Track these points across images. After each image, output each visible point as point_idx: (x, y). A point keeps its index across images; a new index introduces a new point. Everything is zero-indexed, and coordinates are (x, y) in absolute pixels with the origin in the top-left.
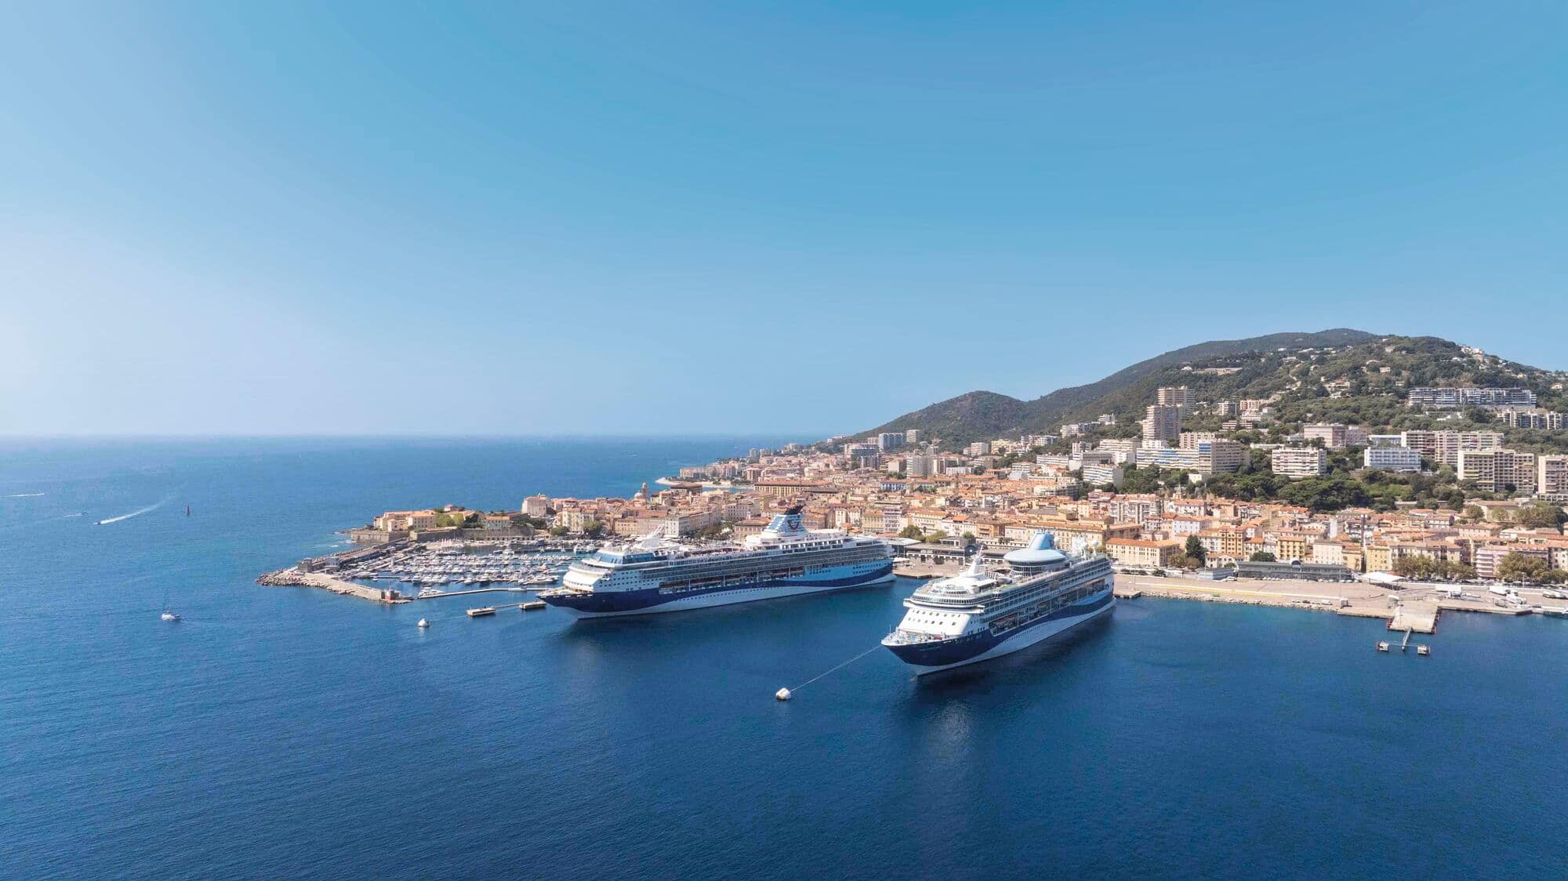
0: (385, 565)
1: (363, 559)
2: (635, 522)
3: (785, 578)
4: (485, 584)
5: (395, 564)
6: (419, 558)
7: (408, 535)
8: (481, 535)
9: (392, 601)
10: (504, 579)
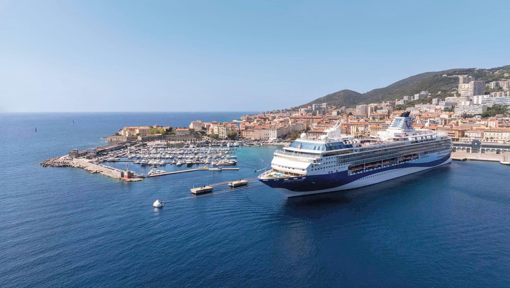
0: (124, 153)
1: (112, 150)
2: (253, 131)
3: (410, 161)
4: (190, 165)
5: (130, 153)
6: (144, 149)
7: (137, 138)
8: (174, 138)
9: (129, 180)
10: (201, 162)
